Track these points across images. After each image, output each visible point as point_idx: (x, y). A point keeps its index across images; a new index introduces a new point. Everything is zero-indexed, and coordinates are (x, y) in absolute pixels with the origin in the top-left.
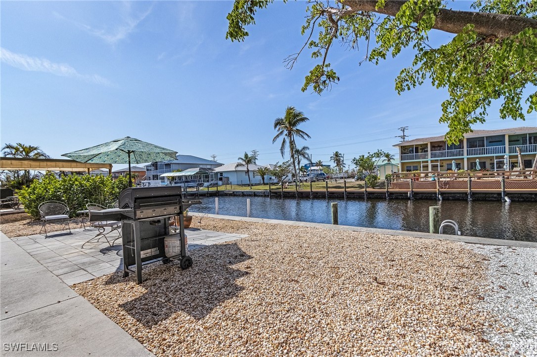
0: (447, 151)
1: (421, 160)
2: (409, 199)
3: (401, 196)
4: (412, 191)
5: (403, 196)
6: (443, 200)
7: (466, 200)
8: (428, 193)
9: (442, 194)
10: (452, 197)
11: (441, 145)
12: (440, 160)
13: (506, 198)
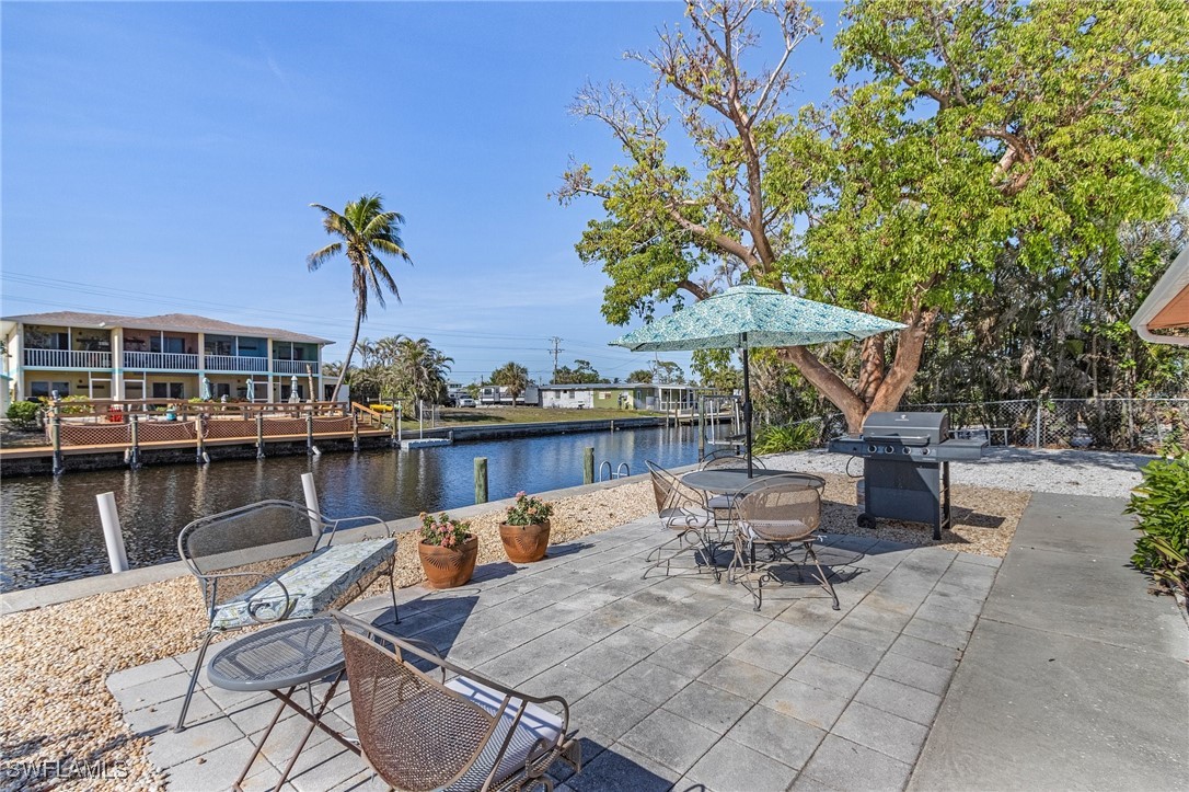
0: (162, 354)
1: (89, 369)
2: (127, 467)
3: (89, 462)
4: (138, 447)
5: (95, 462)
6: (212, 461)
7: (254, 459)
8: (164, 450)
9: (207, 448)
10: (217, 455)
11: (140, 337)
12: (148, 373)
13: (315, 449)
